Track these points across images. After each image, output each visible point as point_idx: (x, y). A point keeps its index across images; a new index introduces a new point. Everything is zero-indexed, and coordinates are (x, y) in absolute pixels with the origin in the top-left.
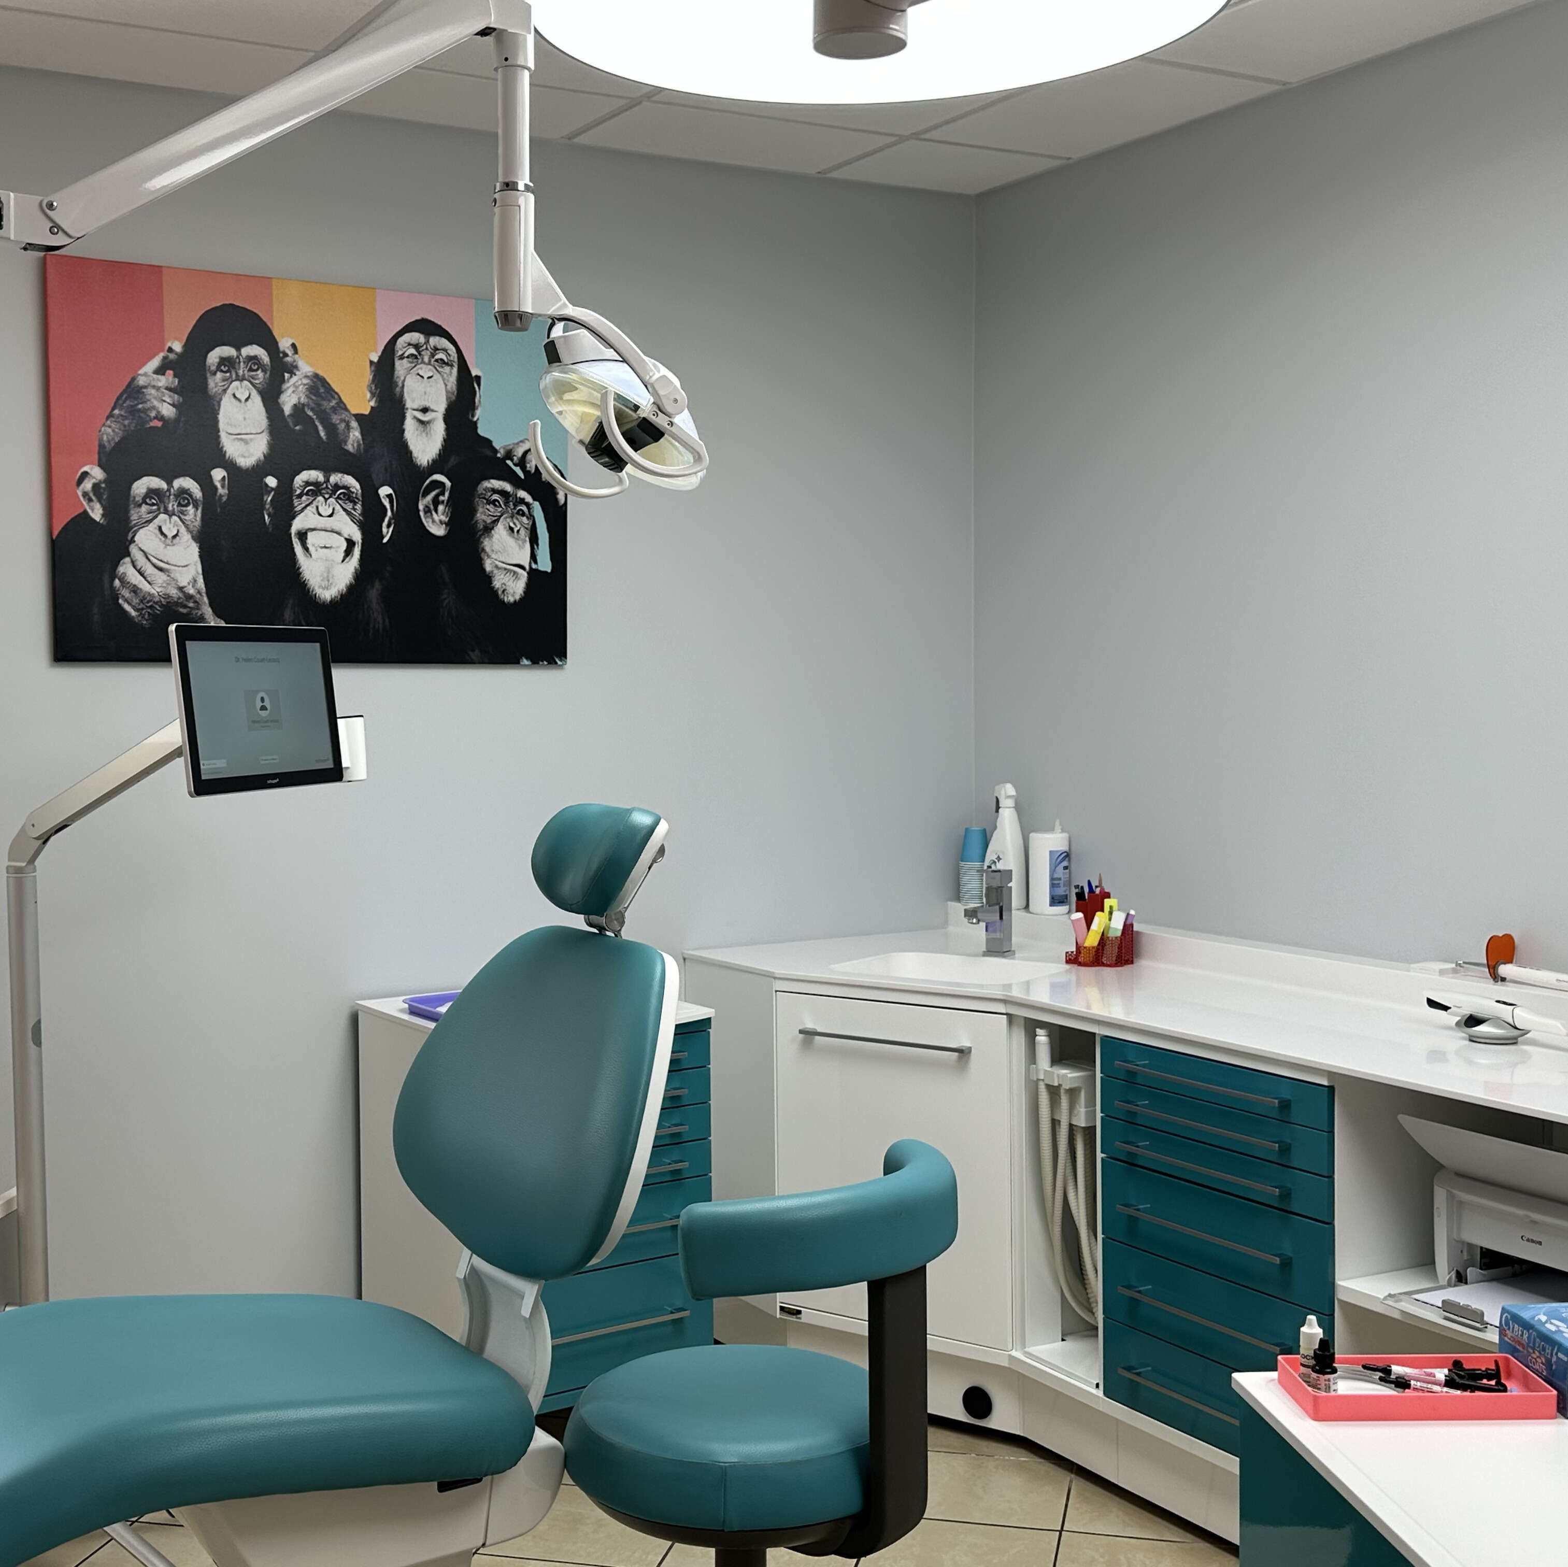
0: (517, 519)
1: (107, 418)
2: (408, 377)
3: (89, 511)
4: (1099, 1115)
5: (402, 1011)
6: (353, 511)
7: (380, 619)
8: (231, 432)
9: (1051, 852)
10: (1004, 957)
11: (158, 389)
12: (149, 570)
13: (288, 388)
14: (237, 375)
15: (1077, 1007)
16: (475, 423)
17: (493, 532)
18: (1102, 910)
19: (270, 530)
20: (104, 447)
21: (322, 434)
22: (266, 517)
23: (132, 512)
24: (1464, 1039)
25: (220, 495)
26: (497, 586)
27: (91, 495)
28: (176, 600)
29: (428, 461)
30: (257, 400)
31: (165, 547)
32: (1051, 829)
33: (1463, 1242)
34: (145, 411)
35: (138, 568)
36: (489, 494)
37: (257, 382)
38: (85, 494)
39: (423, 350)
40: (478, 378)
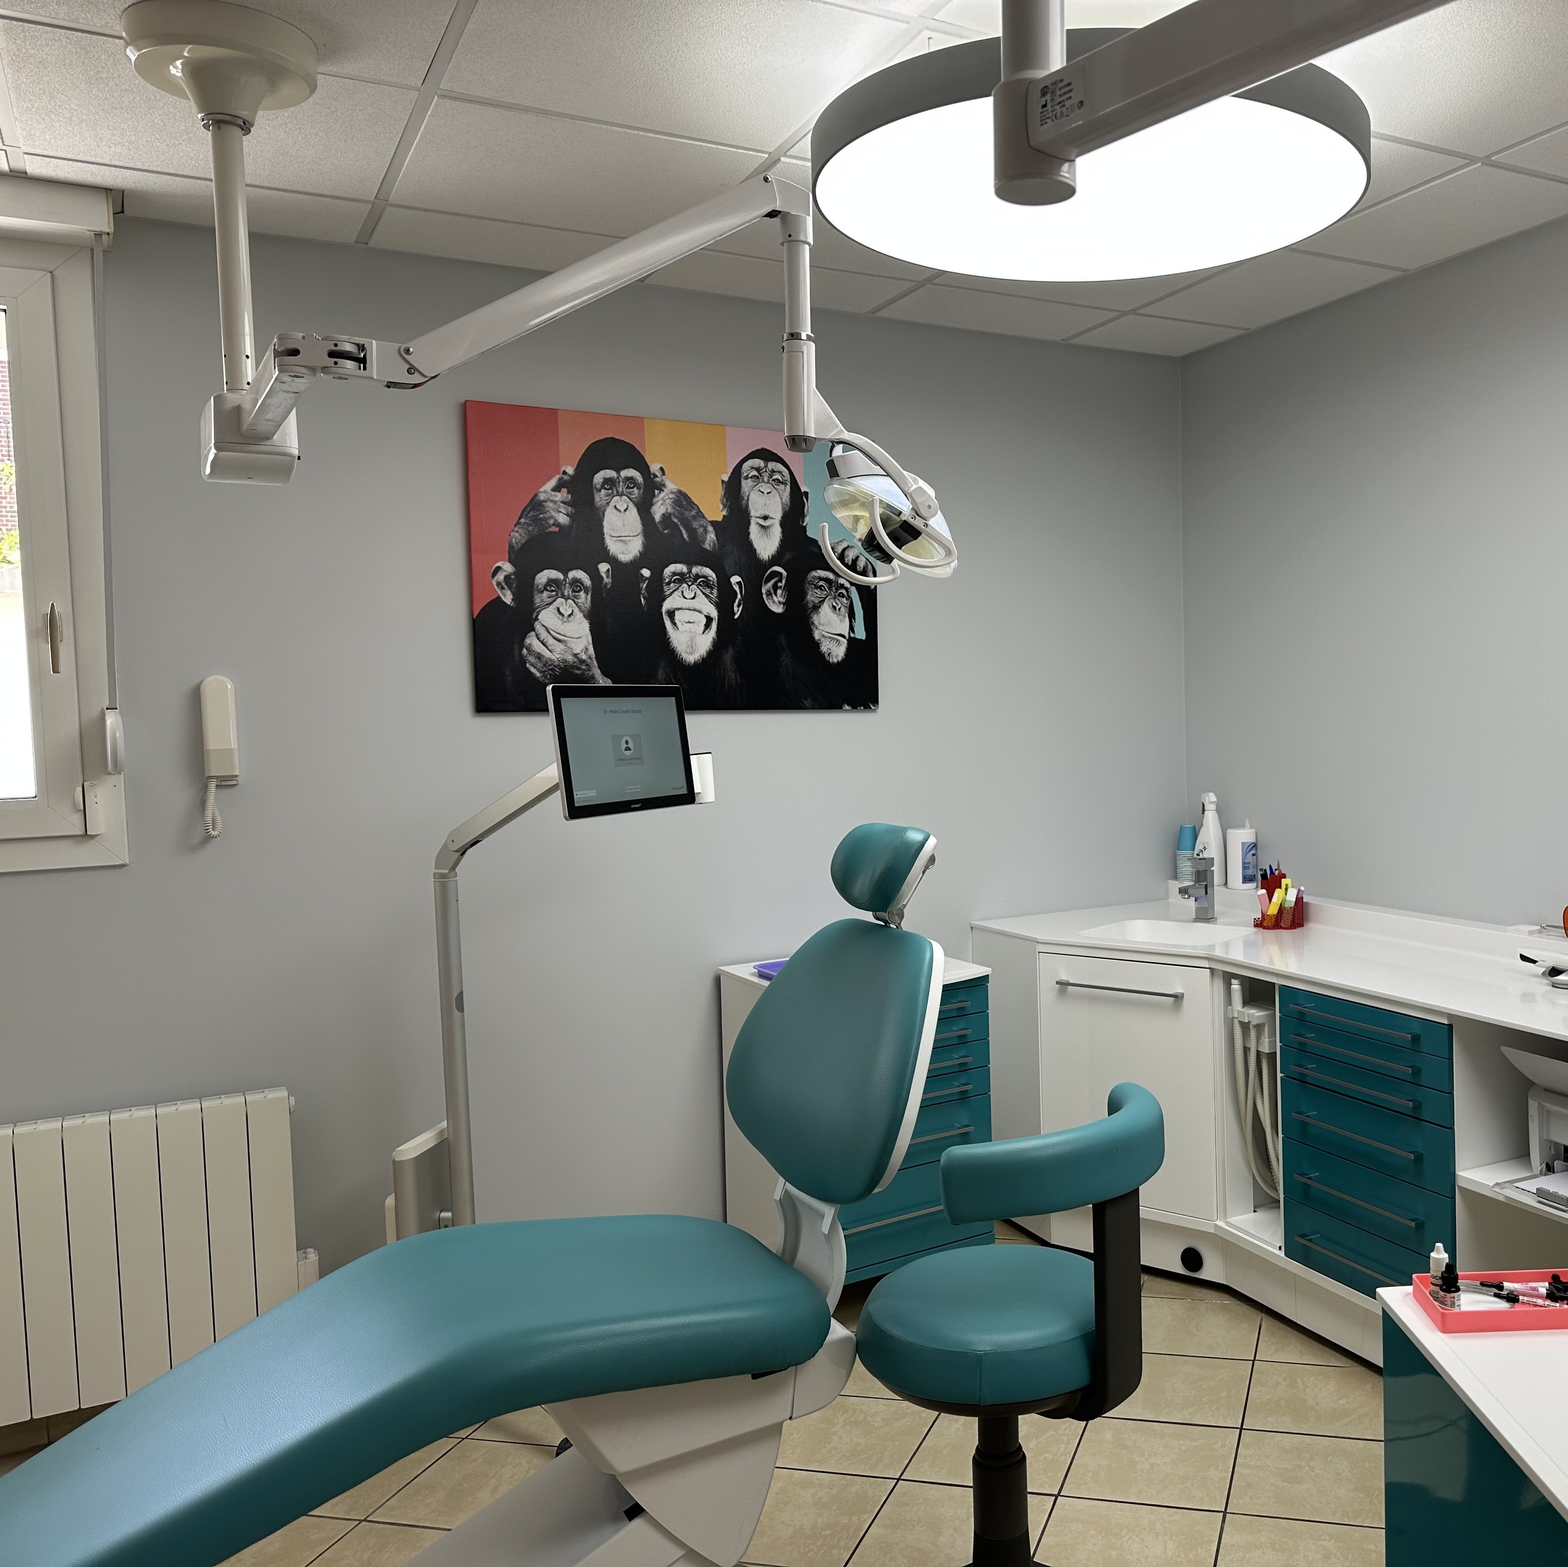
0: (839, 600)
1: (515, 525)
2: (751, 492)
3: (502, 596)
4: (1278, 1044)
5: (753, 974)
6: (710, 595)
7: (733, 676)
8: (613, 535)
9: (1243, 843)
10: (1209, 923)
11: (555, 502)
12: (550, 641)
13: (658, 501)
14: (617, 492)
15: (1263, 963)
16: (805, 527)
17: (820, 610)
18: (1280, 887)
19: (646, 609)
20: (513, 547)
21: (685, 536)
22: (642, 599)
23: (536, 597)
24: (1548, 985)
25: (606, 583)
26: (824, 651)
27: (503, 584)
28: (571, 664)
29: (769, 557)
30: (633, 511)
31: (563, 624)
32: (1243, 826)
33: (1550, 1141)
34: (545, 519)
35: (541, 639)
36: (817, 581)
37: (633, 497)
38: (499, 584)
39: (763, 472)
40: (806, 494)
